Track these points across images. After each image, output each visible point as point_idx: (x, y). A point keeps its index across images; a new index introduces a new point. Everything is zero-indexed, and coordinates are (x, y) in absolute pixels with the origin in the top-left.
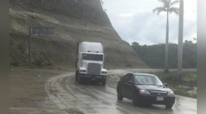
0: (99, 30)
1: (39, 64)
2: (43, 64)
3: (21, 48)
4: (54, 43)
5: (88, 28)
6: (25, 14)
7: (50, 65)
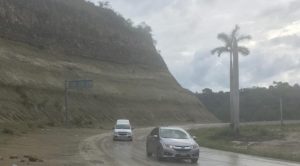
0: (151, 77)
1: (78, 123)
2: (83, 122)
3: (56, 105)
4: (95, 97)
5: (137, 77)
6: (61, 64)
7: (90, 123)
